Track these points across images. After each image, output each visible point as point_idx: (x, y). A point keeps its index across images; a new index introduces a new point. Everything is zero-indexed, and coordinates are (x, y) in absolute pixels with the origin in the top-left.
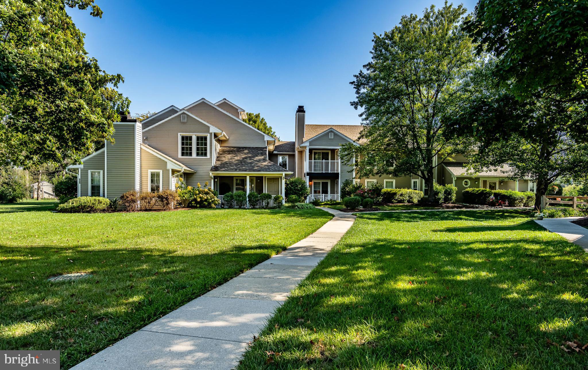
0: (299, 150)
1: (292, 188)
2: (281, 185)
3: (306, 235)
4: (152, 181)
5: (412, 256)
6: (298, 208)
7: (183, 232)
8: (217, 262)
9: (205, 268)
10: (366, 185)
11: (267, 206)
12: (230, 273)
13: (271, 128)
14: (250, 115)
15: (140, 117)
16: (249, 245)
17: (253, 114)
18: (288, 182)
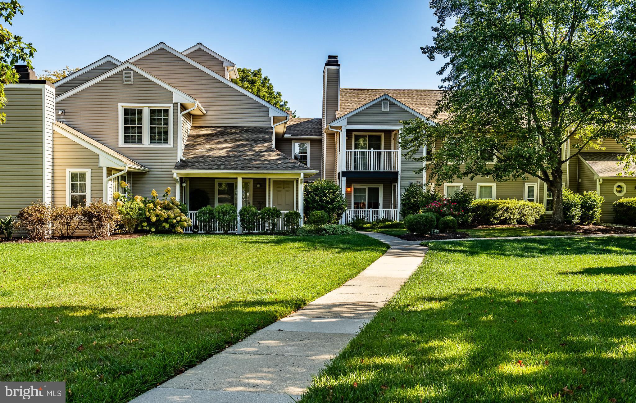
0: (329, 132)
1: (317, 198)
2: (297, 193)
3: (341, 282)
4: (73, 187)
5: (523, 316)
6: (328, 233)
7: (126, 277)
8: (185, 327)
9: (164, 338)
10: (445, 193)
11: (273, 229)
12: (209, 346)
13: (280, 95)
14: (244, 71)
15: (52, 77)
16: (242, 299)
17: (249, 70)
18: (309, 189)
